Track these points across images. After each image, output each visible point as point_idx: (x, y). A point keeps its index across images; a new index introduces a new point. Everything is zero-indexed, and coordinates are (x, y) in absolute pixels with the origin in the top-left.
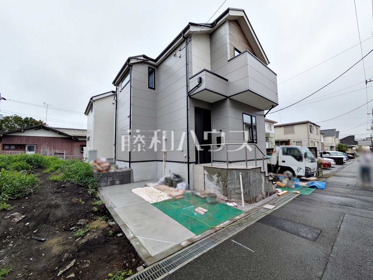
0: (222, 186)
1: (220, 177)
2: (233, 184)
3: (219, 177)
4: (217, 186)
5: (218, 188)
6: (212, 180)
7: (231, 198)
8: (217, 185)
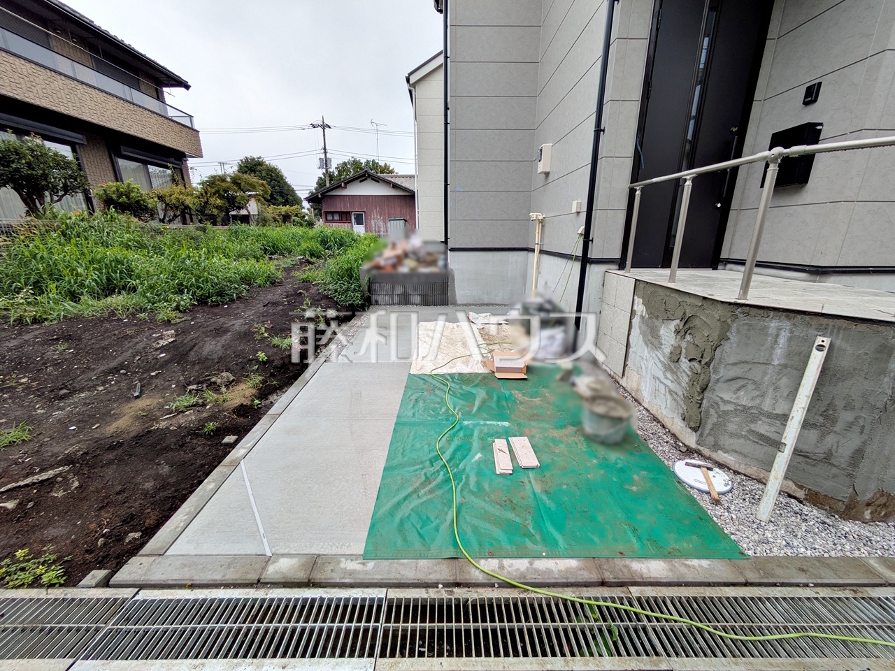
0: (687, 379)
1: (688, 338)
2: (751, 387)
3: (684, 337)
4: (669, 375)
5: (668, 383)
6: (656, 343)
7: (716, 447)
8: (667, 368)
